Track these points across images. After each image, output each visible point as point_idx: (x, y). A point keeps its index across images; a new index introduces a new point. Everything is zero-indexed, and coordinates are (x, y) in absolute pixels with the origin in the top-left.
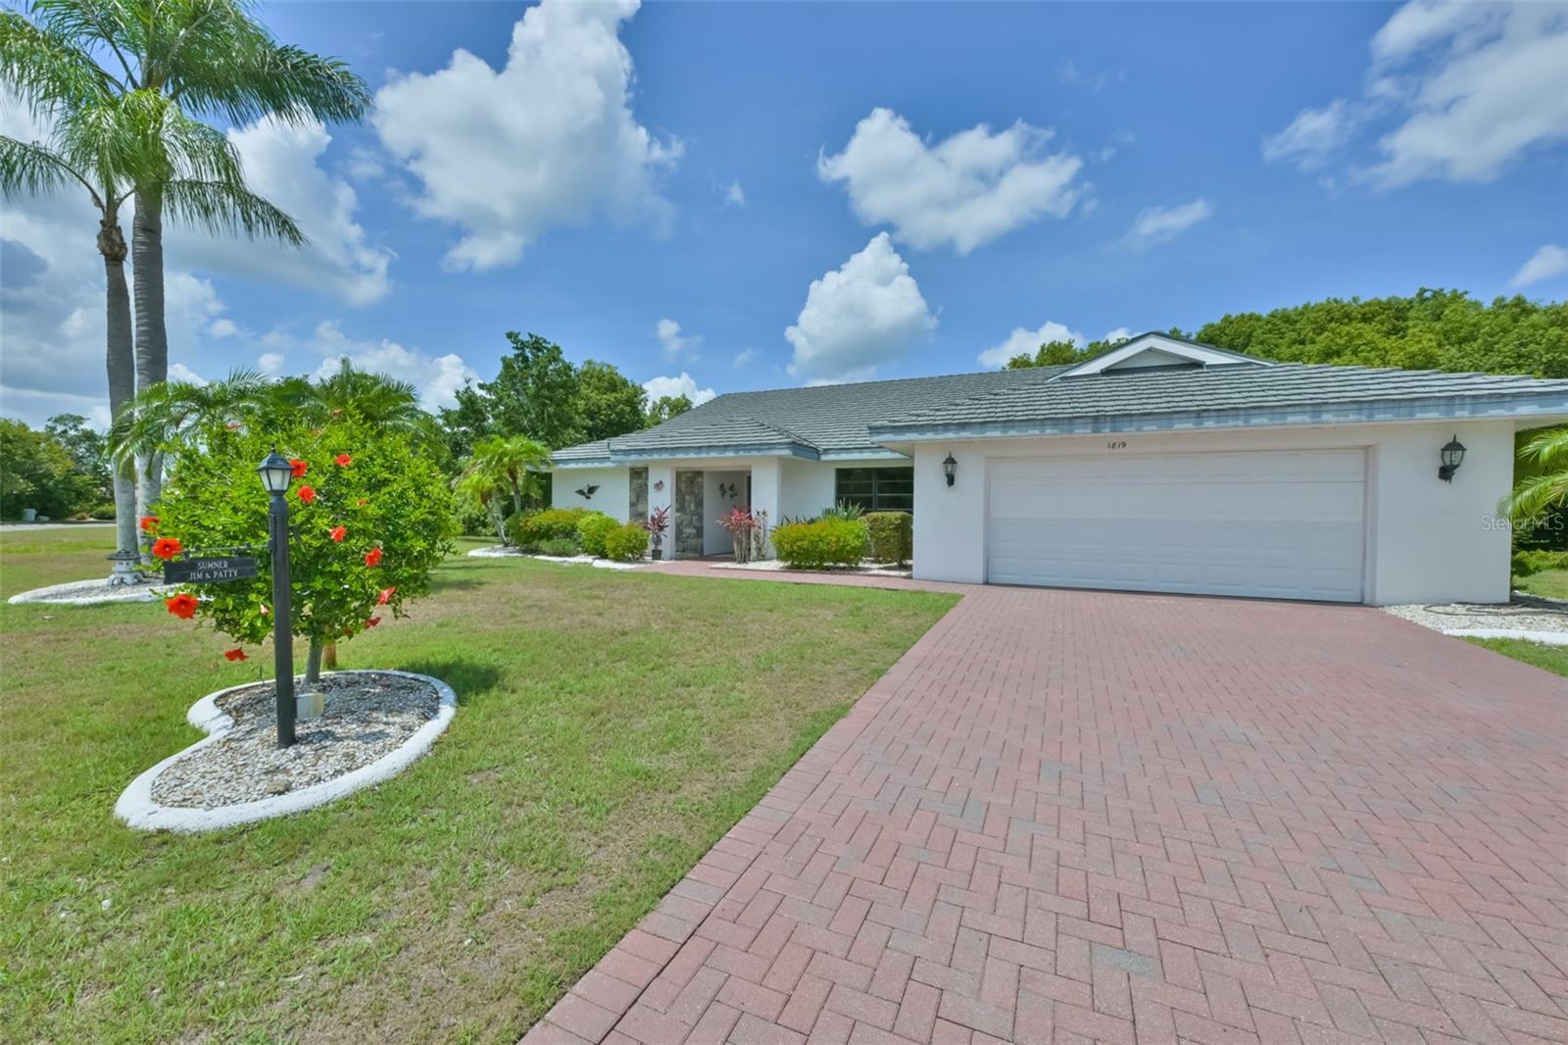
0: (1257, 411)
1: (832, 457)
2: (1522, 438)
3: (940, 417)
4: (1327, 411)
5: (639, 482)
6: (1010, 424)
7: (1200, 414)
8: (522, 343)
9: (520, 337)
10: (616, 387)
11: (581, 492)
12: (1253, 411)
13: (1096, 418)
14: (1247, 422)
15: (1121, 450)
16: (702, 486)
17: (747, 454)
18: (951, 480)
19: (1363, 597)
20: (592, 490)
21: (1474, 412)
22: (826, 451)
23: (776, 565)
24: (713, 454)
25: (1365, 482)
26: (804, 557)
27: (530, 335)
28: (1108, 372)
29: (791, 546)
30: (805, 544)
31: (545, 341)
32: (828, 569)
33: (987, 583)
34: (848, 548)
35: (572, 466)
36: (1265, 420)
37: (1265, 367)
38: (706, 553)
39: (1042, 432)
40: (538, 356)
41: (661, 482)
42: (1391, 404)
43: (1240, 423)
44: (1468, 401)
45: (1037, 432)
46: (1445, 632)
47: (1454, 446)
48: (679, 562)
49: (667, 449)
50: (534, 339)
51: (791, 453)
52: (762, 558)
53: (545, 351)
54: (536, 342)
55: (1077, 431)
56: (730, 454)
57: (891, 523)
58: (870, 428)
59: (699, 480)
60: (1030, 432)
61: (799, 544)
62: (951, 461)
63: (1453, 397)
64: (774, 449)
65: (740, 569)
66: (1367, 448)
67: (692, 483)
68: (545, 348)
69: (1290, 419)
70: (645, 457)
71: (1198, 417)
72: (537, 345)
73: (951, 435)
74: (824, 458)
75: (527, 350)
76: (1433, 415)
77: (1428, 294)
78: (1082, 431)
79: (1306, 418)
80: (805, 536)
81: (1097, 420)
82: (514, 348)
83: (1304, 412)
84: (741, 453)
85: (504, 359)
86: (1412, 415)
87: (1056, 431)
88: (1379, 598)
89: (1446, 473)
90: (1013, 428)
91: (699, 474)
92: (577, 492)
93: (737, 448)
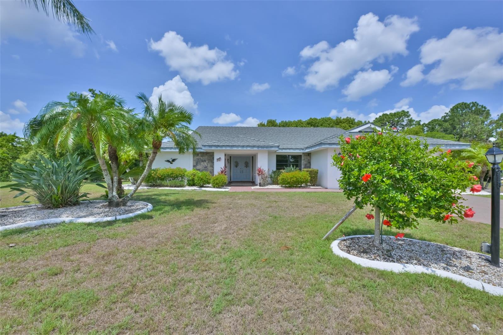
3: (336, 141)
5: (197, 157)
9: (96, 92)
11: (168, 161)
20: (174, 160)
30: (295, 179)
35: (168, 150)
41: (220, 158)
51: (278, 149)
56: (255, 149)
64: (272, 147)
65: (262, 189)
70: (213, 148)
92: (166, 161)
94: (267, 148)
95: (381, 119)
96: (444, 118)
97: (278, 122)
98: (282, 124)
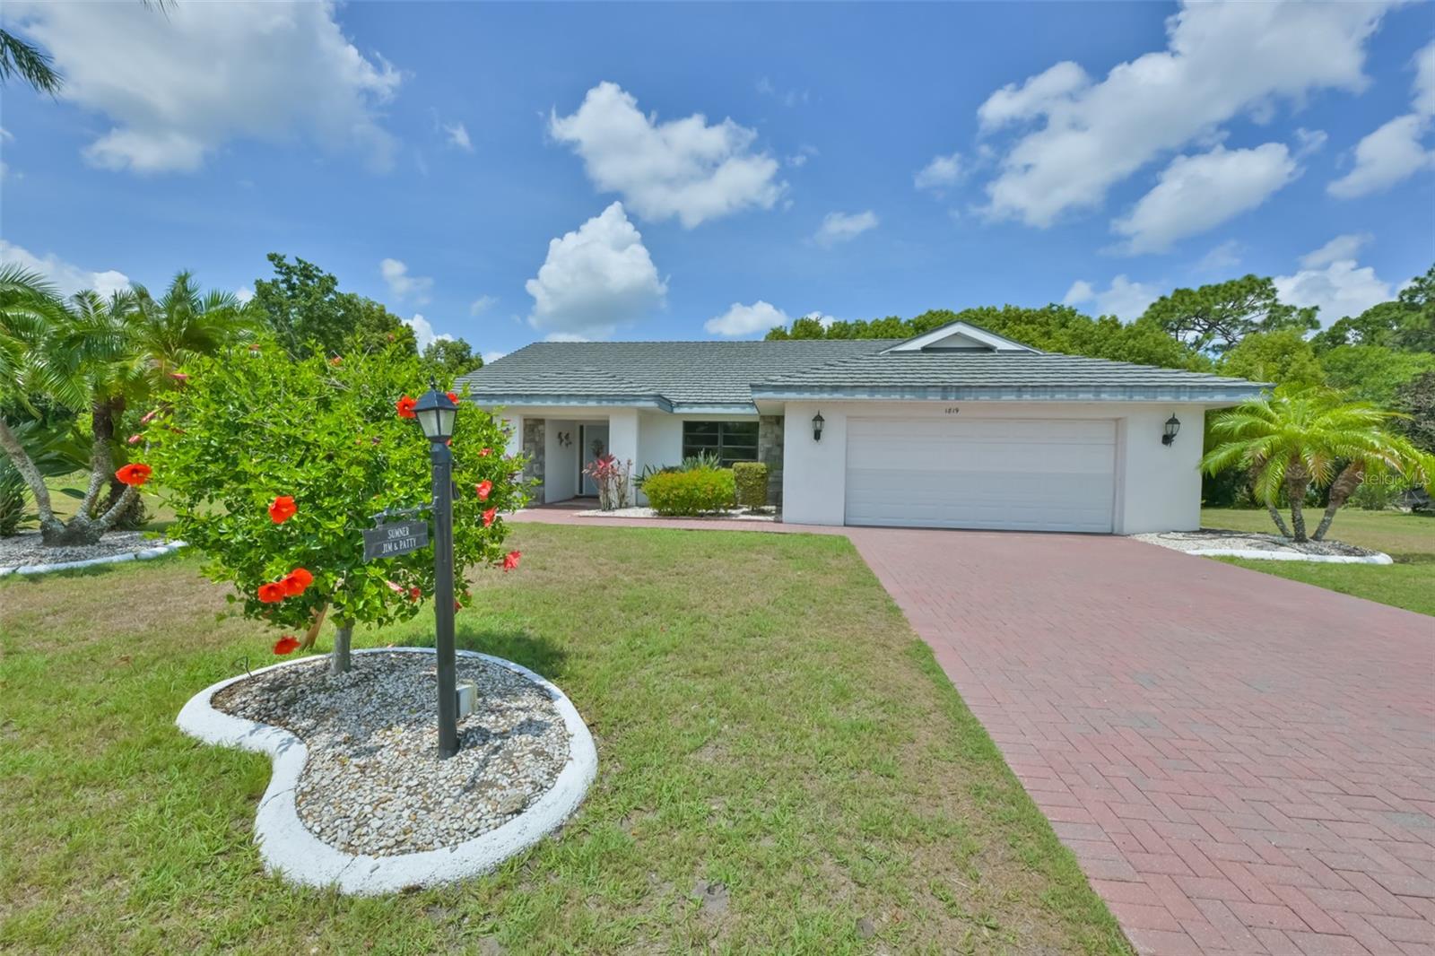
0: (1060, 389)
1: (685, 410)
2: (1210, 416)
3: (810, 379)
4: (1105, 392)
6: (876, 389)
7: (1020, 389)
8: (288, 268)
9: (286, 261)
10: (388, 325)
12: (1056, 389)
13: (945, 387)
14: (1052, 396)
15: (955, 414)
16: (543, 434)
17: (611, 404)
18: (817, 435)
19: (1113, 529)
21: (1190, 397)
22: (679, 404)
23: (649, 512)
24: (573, 403)
25: (1116, 445)
26: (677, 505)
27: (297, 259)
28: (925, 349)
29: (668, 494)
30: (682, 492)
31: (317, 269)
32: (702, 515)
33: (845, 525)
34: (723, 496)
36: (1064, 396)
37: (1038, 355)
38: (547, 500)
39: (902, 397)
40: (308, 285)
42: (1143, 389)
43: (1048, 397)
44: (1188, 389)
45: (898, 397)
46: (1188, 552)
47: (1173, 421)
48: (531, 511)
49: (521, 396)
50: (302, 265)
51: (657, 405)
52: (623, 504)
53: (316, 280)
54: (305, 268)
55: (930, 398)
56: (592, 404)
57: (757, 473)
58: (751, 386)
59: (541, 427)
60: (893, 397)
61: (675, 492)
62: (819, 418)
63: (1179, 387)
64: (639, 400)
66: (1117, 420)
67: (533, 431)
68: (315, 276)
69: (1081, 396)
70: (494, 403)
71: (1019, 391)
72: (307, 272)
73: (825, 396)
74: (676, 411)
75: (295, 277)
76: (1167, 398)
77: (1055, 308)
78: (934, 398)
79: (1091, 396)
80: (681, 485)
81: (945, 390)
82: (276, 272)
83: (1089, 392)
84: (604, 403)
85: (259, 283)
86: (1155, 397)
87: (913, 397)
88: (1126, 531)
89: (1167, 439)
90: (879, 392)
91: (541, 421)
93: (600, 398)
94: (623, 401)
95: (1165, 306)
96: (1411, 298)
97: (826, 323)
98: (837, 331)
